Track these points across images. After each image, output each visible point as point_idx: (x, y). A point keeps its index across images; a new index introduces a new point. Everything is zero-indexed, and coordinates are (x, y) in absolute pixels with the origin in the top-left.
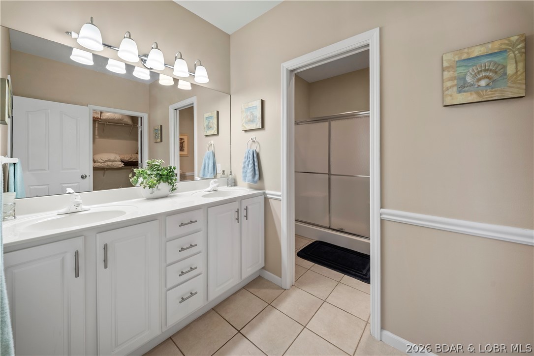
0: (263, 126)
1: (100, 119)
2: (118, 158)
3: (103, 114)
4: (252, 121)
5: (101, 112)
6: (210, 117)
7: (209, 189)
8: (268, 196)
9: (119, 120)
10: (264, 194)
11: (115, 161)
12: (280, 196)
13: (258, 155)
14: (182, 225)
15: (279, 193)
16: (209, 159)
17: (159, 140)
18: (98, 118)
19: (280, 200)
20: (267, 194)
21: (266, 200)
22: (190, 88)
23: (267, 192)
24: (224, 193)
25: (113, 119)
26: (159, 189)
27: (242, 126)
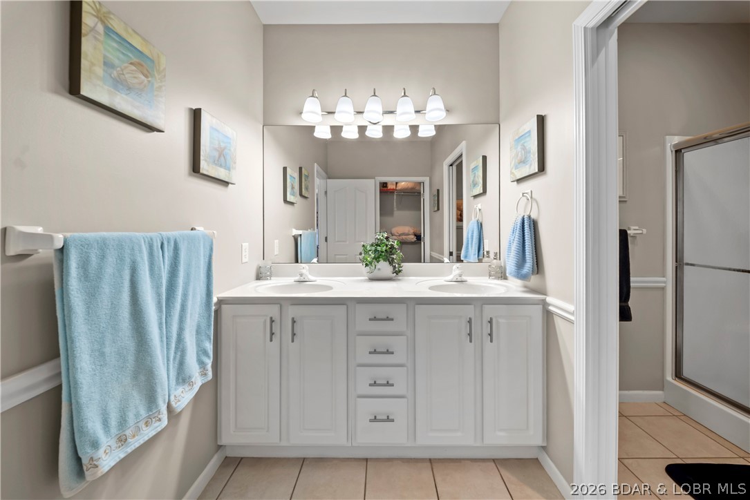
0: (542, 168)
1: (396, 190)
2: (412, 231)
3: (398, 185)
4: (523, 162)
5: (397, 183)
6: (476, 168)
7: (450, 277)
8: (551, 308)
9: (412, 188)
10: (545, 304)
11: (408, 235)
12: (572, 314)
13: (534, 225)
14: (375, 319)
15: (571, 308)
16: (473, 232)
17: (436, 209)
18: (394, 189)
19: (571, 322)
20: (549, 305)
21: (548, 315)
22: (433, 133)
23: (549, 299)
24: (473, 287)
25: (407, 189)
26: (379, 269)
27: (512, 173)
